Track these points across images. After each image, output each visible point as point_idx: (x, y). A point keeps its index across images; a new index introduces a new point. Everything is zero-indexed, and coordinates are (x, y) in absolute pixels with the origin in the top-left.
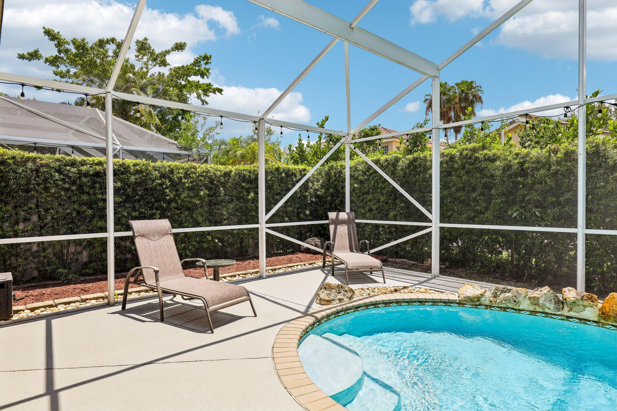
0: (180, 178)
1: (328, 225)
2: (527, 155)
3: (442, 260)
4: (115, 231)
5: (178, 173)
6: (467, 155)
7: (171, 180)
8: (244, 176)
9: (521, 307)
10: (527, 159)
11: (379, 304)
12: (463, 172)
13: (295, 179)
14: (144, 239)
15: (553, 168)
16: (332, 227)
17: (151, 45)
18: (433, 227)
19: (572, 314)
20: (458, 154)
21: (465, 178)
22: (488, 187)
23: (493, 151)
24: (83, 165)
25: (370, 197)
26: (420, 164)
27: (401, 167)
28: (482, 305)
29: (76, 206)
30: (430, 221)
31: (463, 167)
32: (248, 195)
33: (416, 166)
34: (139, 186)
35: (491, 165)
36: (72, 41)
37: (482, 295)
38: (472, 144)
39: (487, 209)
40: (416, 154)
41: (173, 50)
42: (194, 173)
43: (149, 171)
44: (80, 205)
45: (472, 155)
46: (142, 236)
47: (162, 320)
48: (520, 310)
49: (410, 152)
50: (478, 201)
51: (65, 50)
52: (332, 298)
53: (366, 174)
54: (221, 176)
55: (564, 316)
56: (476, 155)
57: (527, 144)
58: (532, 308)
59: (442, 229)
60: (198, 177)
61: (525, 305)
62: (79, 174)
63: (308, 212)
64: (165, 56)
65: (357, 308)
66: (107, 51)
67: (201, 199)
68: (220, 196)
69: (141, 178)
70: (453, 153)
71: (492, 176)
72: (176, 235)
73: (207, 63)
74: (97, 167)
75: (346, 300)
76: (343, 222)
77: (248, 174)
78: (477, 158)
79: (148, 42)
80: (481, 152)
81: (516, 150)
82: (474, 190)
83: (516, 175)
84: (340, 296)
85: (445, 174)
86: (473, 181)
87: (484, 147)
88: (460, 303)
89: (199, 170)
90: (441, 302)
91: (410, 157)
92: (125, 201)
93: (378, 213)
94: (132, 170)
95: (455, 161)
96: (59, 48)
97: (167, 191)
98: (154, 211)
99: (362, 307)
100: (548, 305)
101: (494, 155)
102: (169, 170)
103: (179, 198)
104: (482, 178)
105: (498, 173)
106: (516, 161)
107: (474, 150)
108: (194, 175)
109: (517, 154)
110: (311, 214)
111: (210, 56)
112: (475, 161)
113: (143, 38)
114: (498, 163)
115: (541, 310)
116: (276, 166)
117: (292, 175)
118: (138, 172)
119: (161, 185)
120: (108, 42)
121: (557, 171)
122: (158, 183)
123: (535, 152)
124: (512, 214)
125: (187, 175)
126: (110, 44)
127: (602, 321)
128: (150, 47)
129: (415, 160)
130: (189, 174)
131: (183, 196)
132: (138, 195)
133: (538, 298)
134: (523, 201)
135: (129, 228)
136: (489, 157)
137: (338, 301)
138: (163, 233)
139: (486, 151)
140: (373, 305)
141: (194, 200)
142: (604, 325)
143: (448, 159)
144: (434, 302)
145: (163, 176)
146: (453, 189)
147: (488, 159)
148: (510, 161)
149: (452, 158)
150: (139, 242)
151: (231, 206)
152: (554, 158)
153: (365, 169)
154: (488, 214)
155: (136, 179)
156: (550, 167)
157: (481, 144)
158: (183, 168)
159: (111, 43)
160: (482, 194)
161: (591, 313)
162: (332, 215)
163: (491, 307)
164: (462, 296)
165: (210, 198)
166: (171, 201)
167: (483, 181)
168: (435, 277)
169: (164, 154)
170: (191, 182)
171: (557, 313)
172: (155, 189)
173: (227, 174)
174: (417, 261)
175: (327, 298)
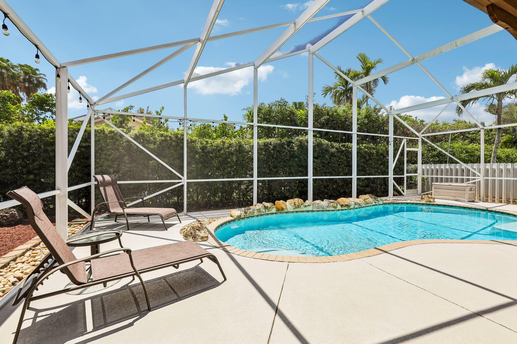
9: (254, 215)
16: (102, 189)
18: (183, 182)
28: (242, 218)
37: (241, 213)
61: (256, 213)
76: (109, 184)
133: (260, 209)
161: (274, 210)
162: (99, 178)
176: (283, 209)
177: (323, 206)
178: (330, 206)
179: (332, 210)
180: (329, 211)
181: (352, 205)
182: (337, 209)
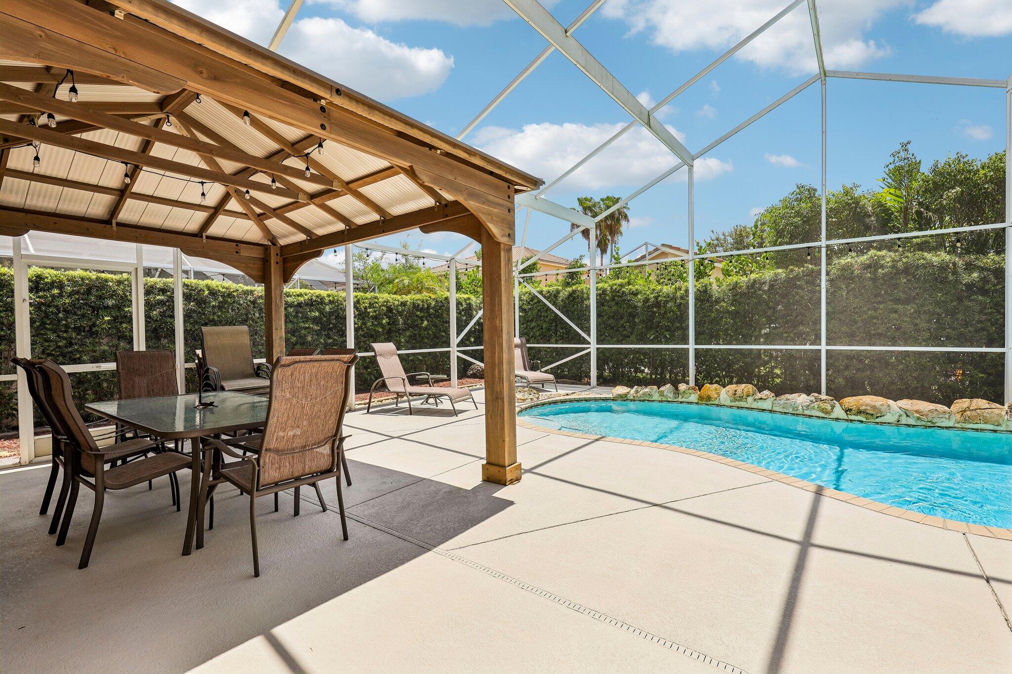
0: (366, 308)
2: (661, 291)
3: (598, 378)
5: (364, 303)
6: (616, 289)
7: (357, 310)
8: (418, 305)
9: (653, 399)
10: (661, 294)
11: (558, 402)
12: (613, 303)
13: (461, 308)
14: (382, 358)
15: (678, 301)
18: (592, 348)
19: (683, 400)
20: (609, 288)
21: (614, 308)
22: (633, 316)
23: (636, 287)
25: (533, 324)
26: (578, 296)
27: (561, 298)
28: (628, 400)
30: (589, 343)
31: (613, 300)
33: (574, 297)
35: (634, 299)
37: (628, 393)
38: (620, 280)
39: (632, 333)
40: (574, 287)
42: (377, 303)
43: (340, 301)
45: (620, 290)
46: (380, 355)
47: (411, 414)
48: (652, 401)
49: (567, 284)
50: (625, 327)
52: (526, 398)
53: (529, 303)
55: (679, 401)
56: (623, 289)
57: (662, 281)
58: (660, 399)
59: (598, 349)
60: (380, 307)
61: (656, 397)
63: (472, 340)
65: (543, 404)
67: (383, 327)
68: (399, 324)
69: (334, 308)
70: (605, 287)
71: (636, 307)
72: (399, 355)
74: (300, 298)
75: (535, 399)
76: (517, 346)
77: (421, 304)
78: (623, 292)
80: (627, 287)
81: (652, 287)
82: (622, 318)
83: (652, 306)
84: (531, 397)
85: (600, 303)
86: (621, 311)
87: (629, 283)
88: (613, 400)
89: (380, 300)
90: (600, 400)
91: (569, 289)
93: (541, 339)
94: (327, 301)
95: (606, 294)
99: (546, 404)
100: (669, 395)
101: (637, 290)
103: (365, 327)
104: (628, 308)
105: (640, 304)
106: (652, 296)
107: (621, 285)
109: (654, 290)
110: (475, 342)
112: (622, 294)
114: (639, 296)
115: (665, 400)
118: (331, 302)
121: (681, 304)
123: (666, 289)
124: (650, 337)
125: (371, 305)
127: (700, 402)
129: (574, 292)
131: (368, 324)
133: (663, 391)
134: (658, 326)
136: (633, 292)
137: (530, 400)
138: (392, 354)
139: (630, 287)
140: (553, 403)
141: (377, 328)
142: (701, 404)
143: (601, 292)
144: (596, 400)
146: (606, 317)
147: (632, 294)
148: (648, 295)
149: (604, 291)
150: (378, 358)
151: (408, 333)
152: (678, 294)
153: (529, 299)
154: (633, 337)
155: (328, 308)
156: (676, 301)
157: (627, 280)
158: (366, 298)
160: (628, 321)
161: (694, 398)
163: (634, 400)
164: (615, 395)
165: (391, 326)
167: (629, 311)
168: (593, 388)
169: (335, 283)
170: (375, 312)
171: (675, 400)
173: (403, 304)
174: (576, 380)
175: (522, 398)
176: (709, 398)
177: (796, 405)
178: (813, 408)
179: (818, 417)
180: (810, 416)
181: (888, 414)
182: (834, 415)
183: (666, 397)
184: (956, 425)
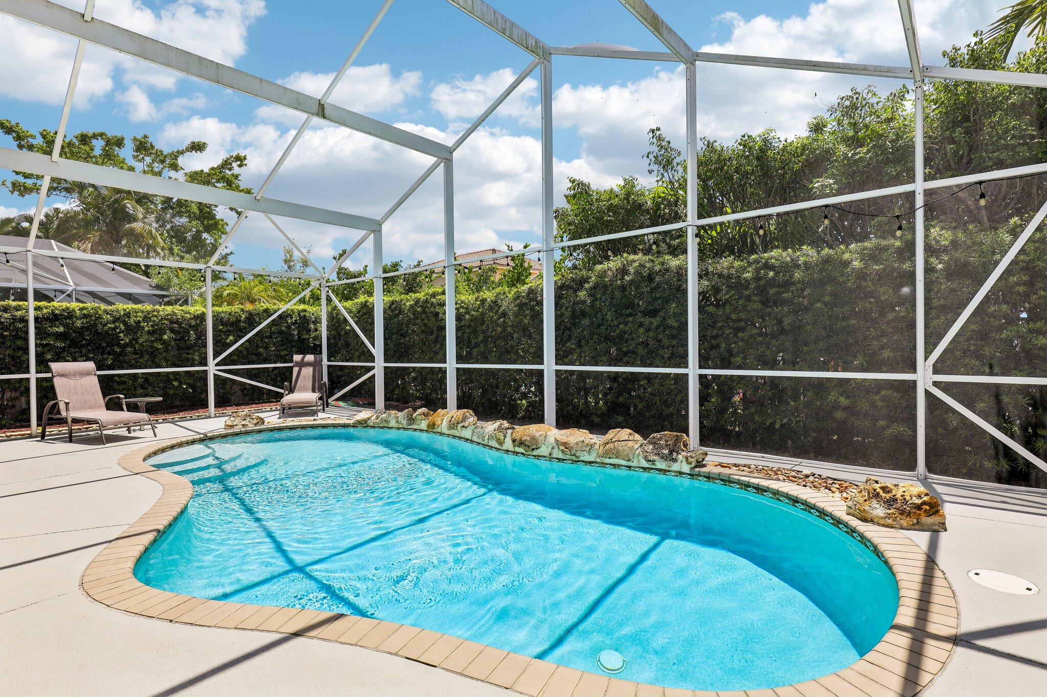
0: (138, 322)
1: (292, 367)
4: (37, 372)
7: (125, 324)
9: (391, 425)
14: (64, 379)
16: (296, 370)
17: (153, 144)
18: (376, 367)
24: (18, 310)
28: (369, 426)
29: (8, 352)
32: (227, 339)
34: (87, 330)
36: (41, 134)
37: (369, 418)
41: (188, 150)
43: (100, 315)
44: (14, 350)
46: (62, 375)
47: (70, 442)
48: (391, 428)
51: (28, 146)
52: (235, 424)
54: (191, 319)
60: (161, 320)
61: (393, 423)
62: (13, 319)
64: (176, 157)
66: (92, 150)
67: (165, 343)
69: (89, 322)
73: (240, 166)
75: (251, 425)
76: (308, 364)
79: (150, 140)
84: (244, 422)
88: (354, 426)
92: (69, 346)
94: (78, 315)
96: (20, 143)
97: (122, 335)
98: (105, 357)
102: (125, 314)
103: (137, 342)
108: (155, 319)
111: (245, 156)
113: (142, 136)
116: (265, 307)
117: (287, 316)
119: (114, 329)
120: (95, 136)
122: (110, 328)
125: (147, 319)
126: (97, 139)
128: (153, 147)
130: (150, 318)
131: (141, 340)
132: (84, 339)
133: (400, 416)
135: (49, 370)
137: (241, 426)
138: (90, 374)
141: (155, 345)
145: (116, 320)
150: (57, 382)
155: (83, 323)
158: (142, 312)
159: (100, 138)
161: (424, 425)
162: (297, 358)
163: (374, 427)
164: (354, 420)
165: (177, 342)
166: (126, 345)
170: (152, 326)
172: (107, 333)
175: (230, 424)
176: (434, 425)
177: (484, 434)
178: (493, 438)
179: (496, 449)
180: (492, 448)
181: (543, 446)
182: (505, 447)
183: (401, 423)
184: (598, 460)
